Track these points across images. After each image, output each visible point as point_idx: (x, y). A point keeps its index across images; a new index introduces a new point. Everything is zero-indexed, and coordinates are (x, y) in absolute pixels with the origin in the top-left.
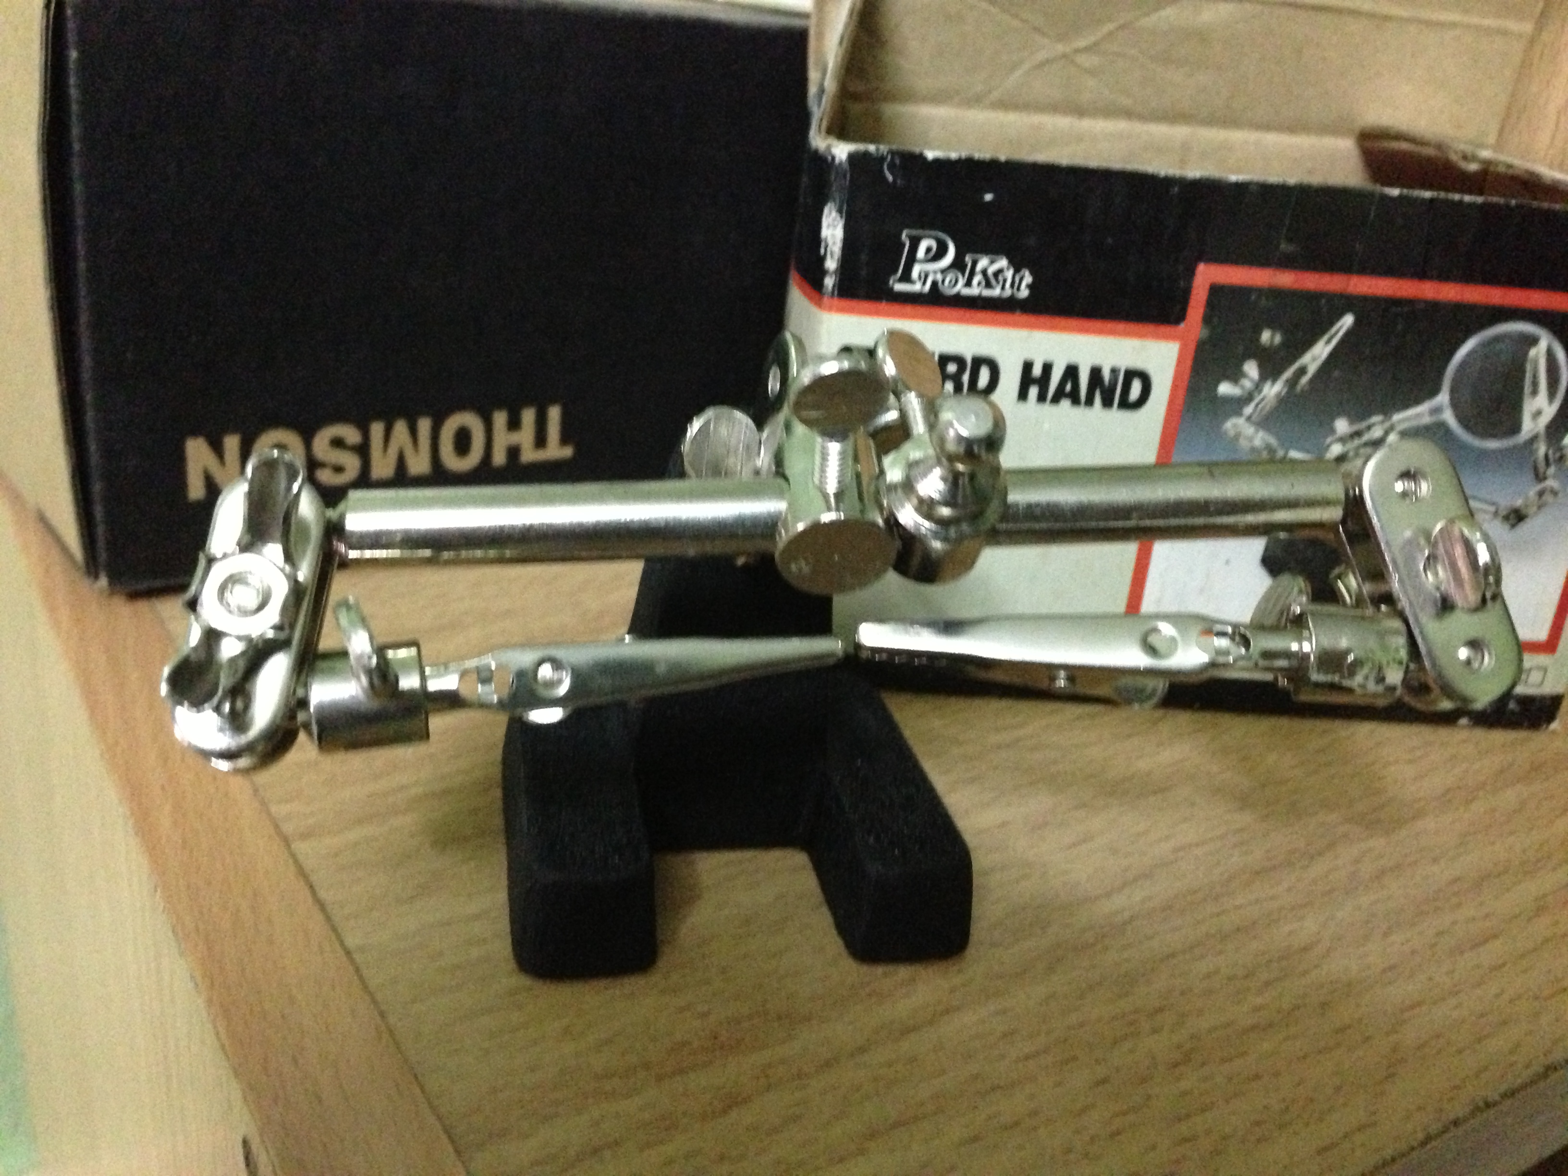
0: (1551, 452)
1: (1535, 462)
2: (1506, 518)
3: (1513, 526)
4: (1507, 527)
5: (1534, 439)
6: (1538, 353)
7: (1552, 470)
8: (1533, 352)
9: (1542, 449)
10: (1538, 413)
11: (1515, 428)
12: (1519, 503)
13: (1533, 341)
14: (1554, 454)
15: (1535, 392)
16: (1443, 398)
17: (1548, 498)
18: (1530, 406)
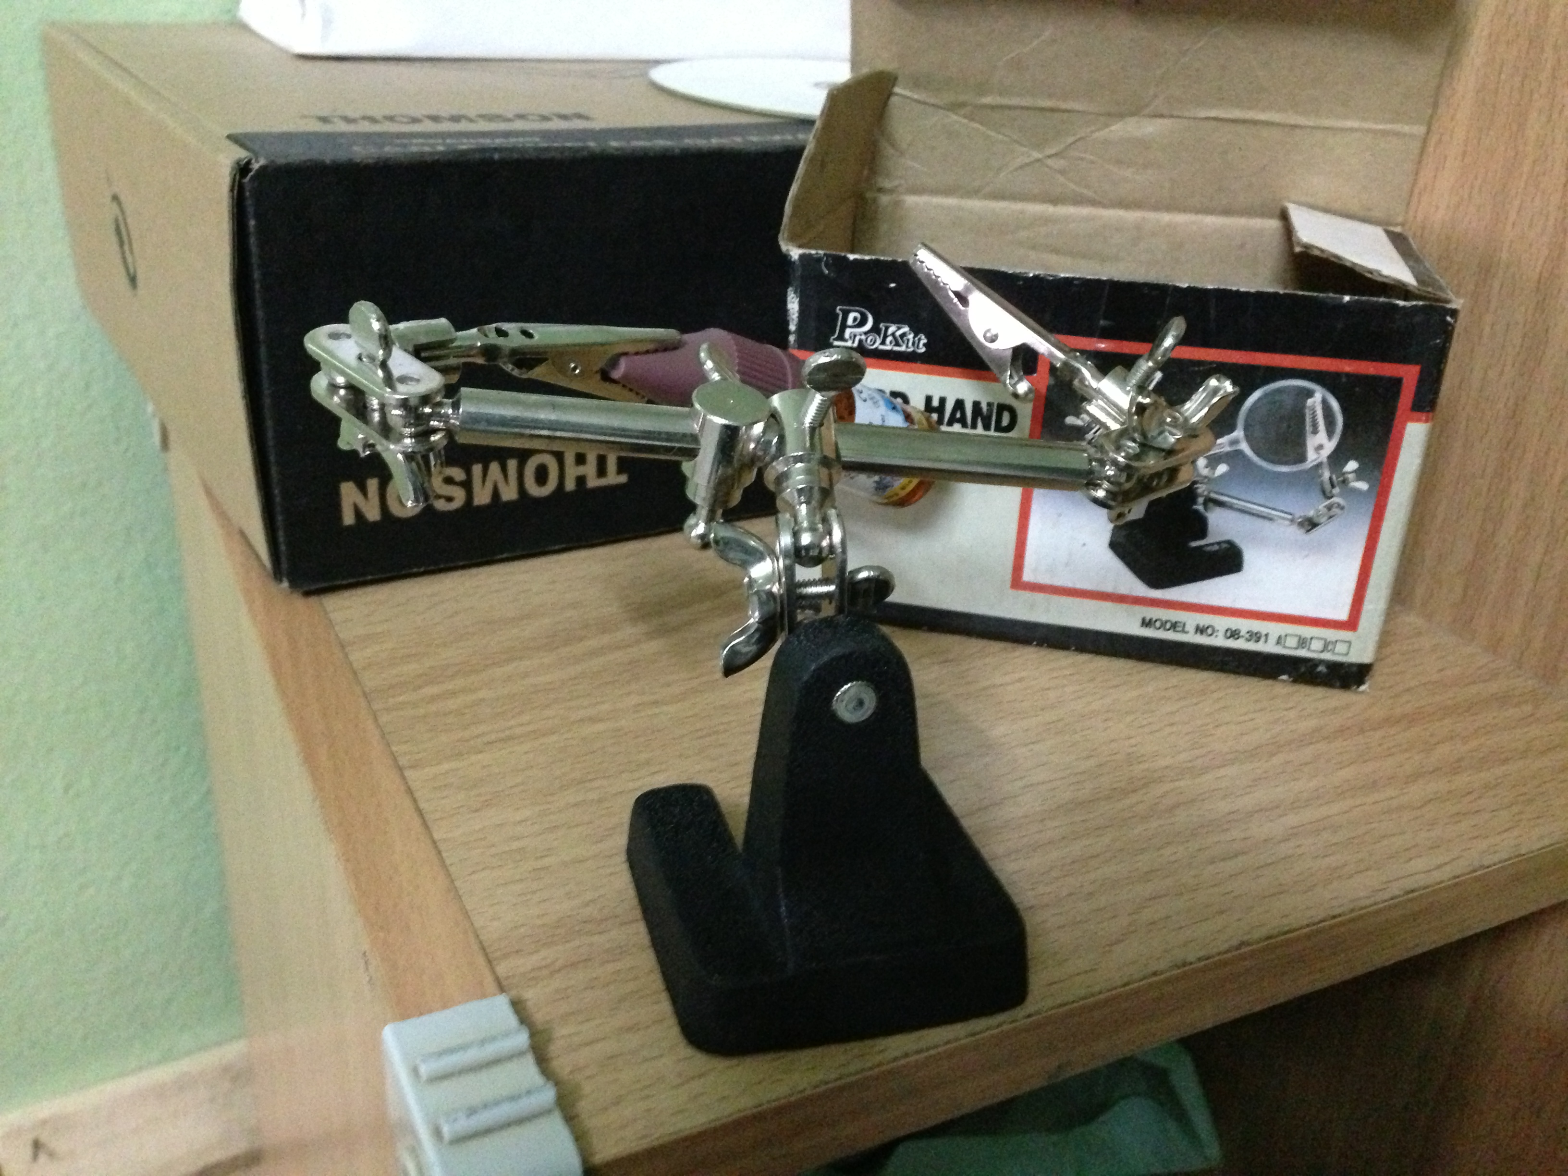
0: (1334, 477)
1: (1322, 484)
2: (1301, 524)
3: (1308, 531)
4: (1303, 531)
5: (1319, 466)
6: (1315, 402)
7: (1336, 490)
8: (1310, 401)
9: (1326, 474)
10: (1320, 447)
11: (1301, 458)
12: (1311, 513)
13: (1310, 394)
14: (1337, 478)
15: (1315, 431)
16: (1239, 433)
17: (1335, 510)
18: (1312, 442)
